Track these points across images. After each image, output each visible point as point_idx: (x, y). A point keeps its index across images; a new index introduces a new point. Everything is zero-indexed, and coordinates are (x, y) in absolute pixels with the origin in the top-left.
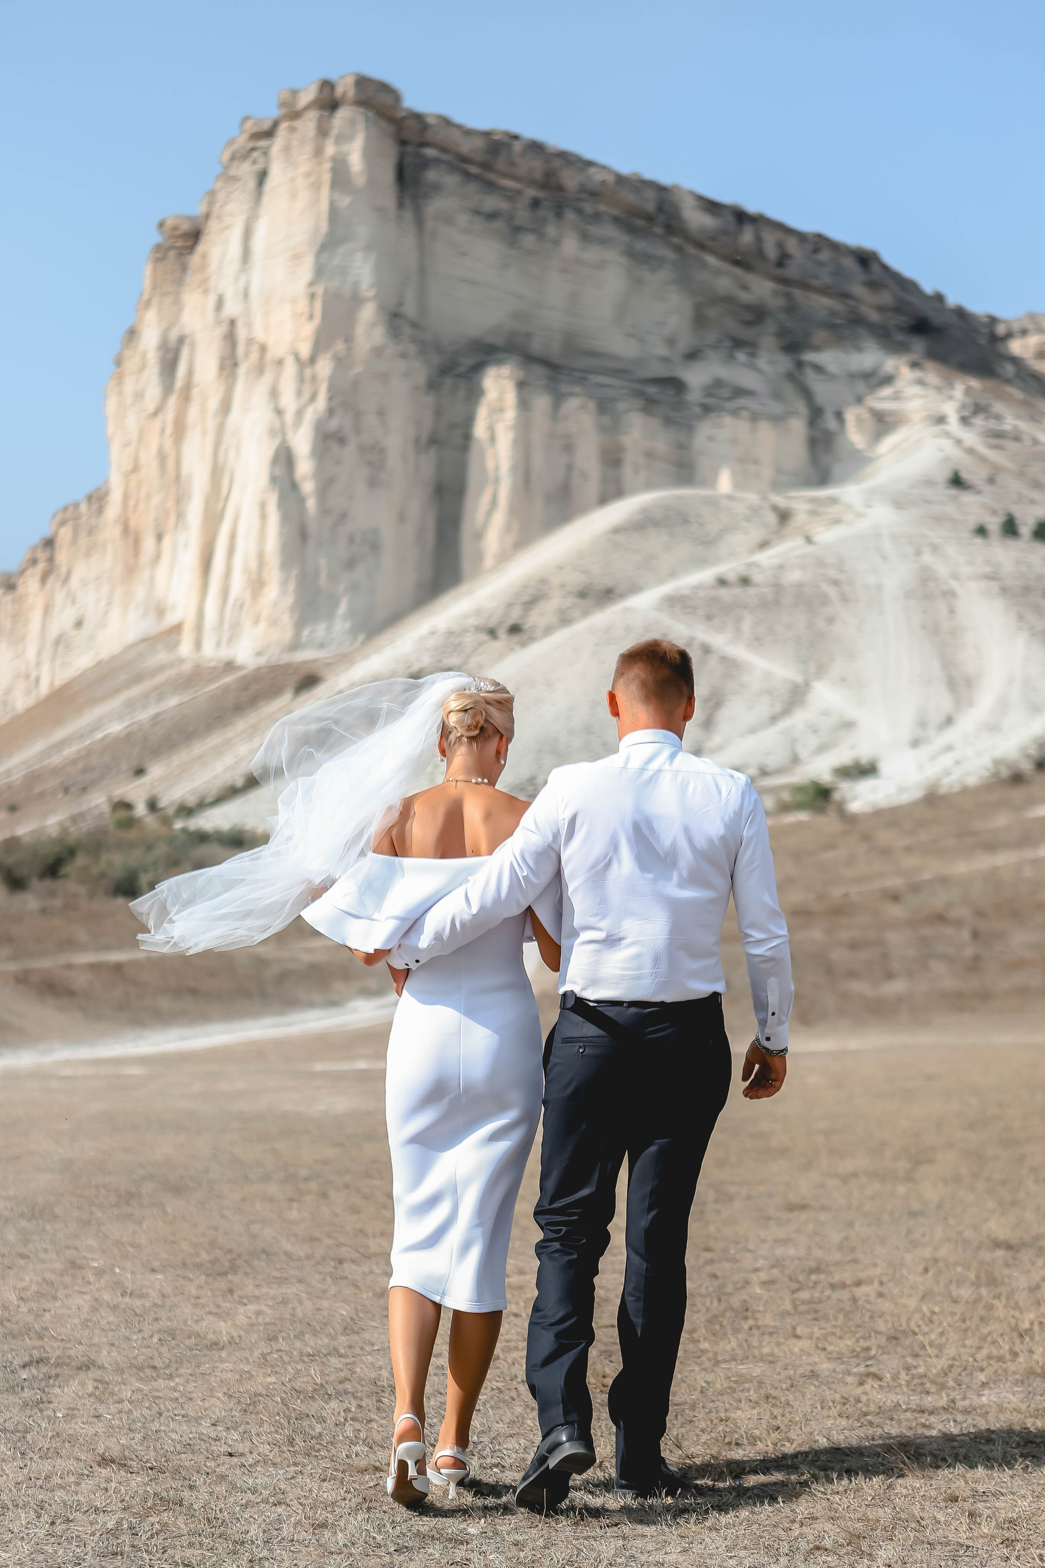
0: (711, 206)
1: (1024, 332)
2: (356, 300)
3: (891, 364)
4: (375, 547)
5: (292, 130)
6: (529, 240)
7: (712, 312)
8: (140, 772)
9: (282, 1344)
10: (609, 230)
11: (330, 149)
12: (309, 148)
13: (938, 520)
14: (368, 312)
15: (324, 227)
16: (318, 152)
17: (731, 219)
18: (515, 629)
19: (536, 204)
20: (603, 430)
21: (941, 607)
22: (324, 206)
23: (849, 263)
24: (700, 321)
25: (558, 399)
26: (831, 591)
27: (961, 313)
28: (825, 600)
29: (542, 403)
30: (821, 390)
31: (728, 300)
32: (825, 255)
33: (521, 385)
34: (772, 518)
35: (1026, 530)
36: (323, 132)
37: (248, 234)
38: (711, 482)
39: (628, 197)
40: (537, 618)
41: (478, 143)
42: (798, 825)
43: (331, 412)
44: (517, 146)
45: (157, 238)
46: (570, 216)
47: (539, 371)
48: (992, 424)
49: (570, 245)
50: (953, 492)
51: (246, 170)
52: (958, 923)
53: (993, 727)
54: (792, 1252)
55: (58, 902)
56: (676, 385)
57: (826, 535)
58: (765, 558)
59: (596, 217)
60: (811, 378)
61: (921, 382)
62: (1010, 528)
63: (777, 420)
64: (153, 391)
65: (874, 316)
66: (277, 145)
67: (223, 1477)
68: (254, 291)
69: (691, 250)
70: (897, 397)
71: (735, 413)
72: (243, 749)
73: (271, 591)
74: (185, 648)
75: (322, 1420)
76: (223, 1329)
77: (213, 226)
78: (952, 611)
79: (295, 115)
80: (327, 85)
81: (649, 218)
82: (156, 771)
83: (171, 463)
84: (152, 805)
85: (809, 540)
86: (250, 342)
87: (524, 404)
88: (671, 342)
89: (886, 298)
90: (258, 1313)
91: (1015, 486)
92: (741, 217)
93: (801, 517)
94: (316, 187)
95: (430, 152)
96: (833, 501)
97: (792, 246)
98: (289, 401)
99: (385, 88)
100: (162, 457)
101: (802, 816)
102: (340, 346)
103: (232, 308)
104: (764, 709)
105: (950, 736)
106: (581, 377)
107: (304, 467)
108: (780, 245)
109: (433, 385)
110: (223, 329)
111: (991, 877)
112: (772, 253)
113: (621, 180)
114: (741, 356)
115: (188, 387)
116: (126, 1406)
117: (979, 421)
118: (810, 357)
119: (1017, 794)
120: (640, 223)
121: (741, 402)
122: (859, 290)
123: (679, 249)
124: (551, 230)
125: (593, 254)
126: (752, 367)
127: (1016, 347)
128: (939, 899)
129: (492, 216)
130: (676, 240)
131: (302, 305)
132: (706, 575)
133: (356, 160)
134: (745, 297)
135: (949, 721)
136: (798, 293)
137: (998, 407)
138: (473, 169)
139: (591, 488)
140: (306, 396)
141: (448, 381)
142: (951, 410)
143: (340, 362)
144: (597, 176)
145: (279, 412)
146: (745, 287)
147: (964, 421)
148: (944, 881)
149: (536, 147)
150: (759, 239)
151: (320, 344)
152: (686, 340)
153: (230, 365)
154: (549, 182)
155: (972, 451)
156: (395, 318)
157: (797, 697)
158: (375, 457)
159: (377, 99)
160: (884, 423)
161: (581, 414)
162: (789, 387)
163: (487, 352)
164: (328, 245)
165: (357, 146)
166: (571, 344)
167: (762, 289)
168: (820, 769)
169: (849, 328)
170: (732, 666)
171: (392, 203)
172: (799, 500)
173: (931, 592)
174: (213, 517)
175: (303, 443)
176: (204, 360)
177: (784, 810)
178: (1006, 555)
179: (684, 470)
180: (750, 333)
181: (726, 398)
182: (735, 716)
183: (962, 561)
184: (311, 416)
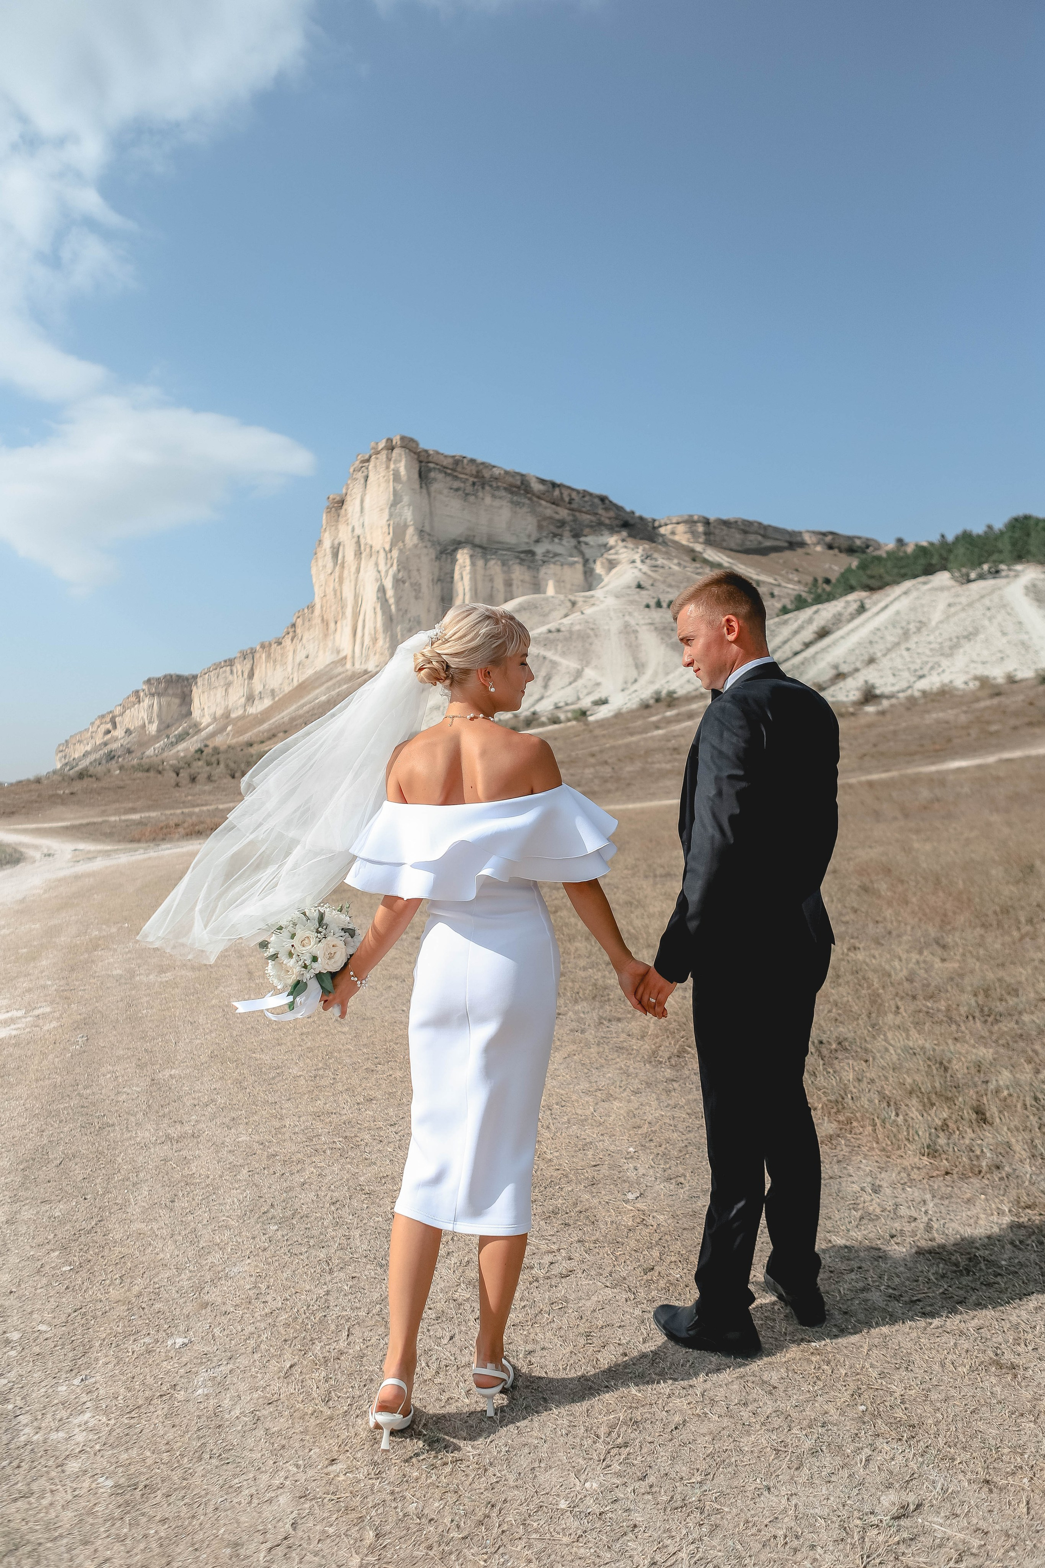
0: (542, 481)
1: (666, 525)
2: (406, 526)
3: (612, 540)
5: (377, 458)
6: (471, 499)
7: (545, 523)
10: (503, 493)
11: (392, 466)
12: (384, 466)
13: (632, 602)
14: (411, 531)
15: (392, 498)
16: (388, 467)
17: (550, 485)
19: (474, 484)
20: (504, 572)
21: (633, 636)
22: (392, 490)
23: (597, 501)
24: (540, 527)
25: (487, 561)
26: (591, 633)
27: (641, 518)
28: (589, 637)
29: (480, 563)
30: (587, 552)
31: (551, 518)
32: (587, 499)
33: (471, 556)
34: (569, 604)
35: (664, 605)
36: (389, 459)
37: (362, 502)
38: (545, 593)
39: (510, 479)
41: (450, 460)
42: (573, 727)
43: (399, 571)
44: (465, 461)
45: (327, 504)
46: (487, 488)
47: (479, 550)
48: (653, 562)
49: (488, 500)
50: (638, 590)
51: (360, 475)
53: (652, 682)
56: (532, 553)
57: (589, 611)
58: (566, 621)
59: (498, 488)
60: (583, 547)
61: (626, 547)
62: (659, 605)
63: (572, 564)
64: (330, 565)
65: (607, 521)
66: (371, 465)
68: (366, 524)
69: (535, 499)
70: (616, 554)
71: (554, 563)
73: (380, 642)
74: (349, 666)
77: (348, 498)
78: (636, 637)
79: (378, 453)
80: (390, 440)
81: (519, 488)
83: (338, 593)
85: (582, 613)
86: (366, 544)
87: (473, 564)
88: (529, 536)
89: (612, 514)
91: (662, 587)
92: (554, 485)
93: (580, 604)
94: (388, 481)
95: (431, 465)
96: (592, 596)
97: (574, 495)
98: (382, 567)
99: (412, 440)
100: (335, 591)
101: (574, 723)
102: (400, 544)
103: (358, 531)
104: (567, 680)
105: (636, 687)
106: (494, 552)
107: (390, 593)
108: (570, 495)
109: (438, 558)
110: (355, 539)
111: (627, 745)
112: (567, 499)
113: (507, 473)
114: (556, 540)
115: (343, 563)
117: (648, 561)
118: (582, 539)
119: (645, 711)
120: (514, 489)
121: (557, 558)
122: (601, 511)
123: (530, 499)
124: (480, 494)
125: (497, 503)
126: (560, 544)
127: (662, 530)
128: (608, 756)
129: (457, 490)
130: (529, 495)
131: (385, 529)
133: (403, 471)
134: (557, 517)
135: (636, 681)
136: (577, 514)
137: (656, 555)
138: (449, 471)
139: (501, 596)
140: (389, 565)
141: (444, 556)
142: (637, 557)
143: (401, 551)
144: (496, 472)
145: (379, 572)
146: (557, 513)
147: (642, 561)
148: (613, 748)
149: (473, 461)
150: (561, 493)
151: (393, 545)
152: (535, 535)
153: (358, 554)
154: (478, 475)
155: (645, 573)
156: (421, 532)
157: (579, 674)
158: (417, 588)
159: (409, 445)
160: (612, 565)
161: (495, 566)
162: (575, 552)
163: (458, 544)
164: (394, 504)
165: (402, 464)
166: (490, 539)
167: (563, 513)
168: (586, 703)
169: (598, 526)
170: (554, 664)
171: (417, 486)
172: (579, 597)
173: (628, 631)
174: (356, 615)
175: (388, 584)
176: (348, 552)
177: (569, 720)
178: (657, 615)
179: (537, 587)
180: (559, 531)
181: (551, 557)
182: (557, 682)
183: (640, 618)
184: (391, 573)
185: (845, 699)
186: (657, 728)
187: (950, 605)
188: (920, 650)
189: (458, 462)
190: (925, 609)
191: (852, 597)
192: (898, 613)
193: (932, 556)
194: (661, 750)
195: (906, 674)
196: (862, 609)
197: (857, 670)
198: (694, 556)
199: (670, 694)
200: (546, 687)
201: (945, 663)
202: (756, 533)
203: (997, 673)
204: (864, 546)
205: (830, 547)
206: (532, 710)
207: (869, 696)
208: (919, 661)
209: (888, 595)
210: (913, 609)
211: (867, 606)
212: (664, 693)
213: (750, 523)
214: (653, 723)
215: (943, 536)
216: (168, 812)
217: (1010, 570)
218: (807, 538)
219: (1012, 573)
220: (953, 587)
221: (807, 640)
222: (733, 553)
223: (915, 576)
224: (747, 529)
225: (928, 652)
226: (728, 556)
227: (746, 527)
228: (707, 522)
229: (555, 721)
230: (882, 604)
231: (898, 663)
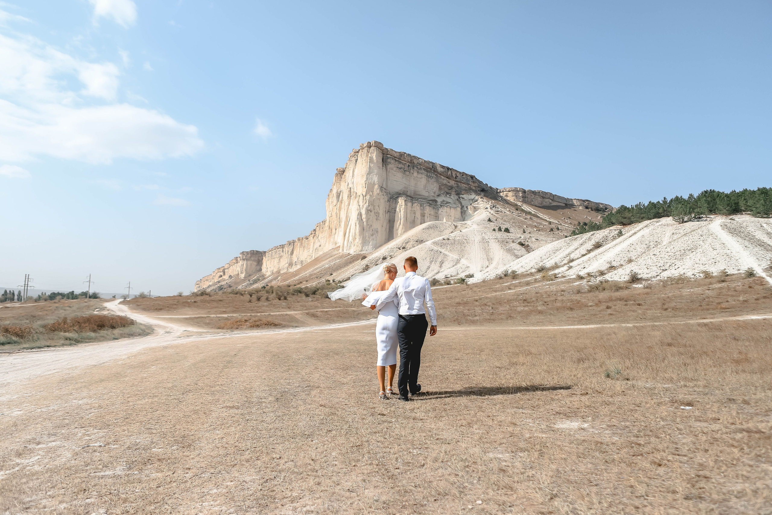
0: (443, 167)
1: (503, 192)
2: (374, 184)
3: (477, 197)
4: (377, 232)
5: (362, 151)
6: (407, 173)
7: (442, 187)
8: (332, 274)
9: (356, 384)
10: (423, 171)
11: (370, 155)
12: (365, 155)
13: (486, 227)
14: (376, 187)
15: (368, 171)
16: (367, 156)
17: (446, 169)
18: (404, 248)
19: (409, 166)
20: (421, 210)
21: (486, 244)
22: (368, 167)
23: (469, 178)
24: (440, 189)
25: (413, 204)
26: (465, 241)
27: (491, 187)
28: (464, 243)
29: (409, 204)
30: (463, 202)
31: (446, 185)
32: (464, 176)
33: (406, 201)
34: (454, 227)
35: (503, 230)
36: (368, 152)
37: (353, 171)
38: (442, 220)
39: (427, 165)
40: (408, 246)
41: (398, 154)
42: (458, 286)
43: (369, 206)
44: (405, 155)
45: (336, 172)
46: (415, 168)
47: (409, 198)
48: (496, 209)
49: (415, 174)
50: (489, 222)
51: (353, 159)
52: (489, 306)
53: (496, 268)
54: (456, 368)
55: (315, 299)
56: (436, 201)
57: (464, 231)
58: (453, 235)
59: (421, 168)
60: (461, 200)
61: (483, 201)
62: (500, 229)
63: (455, 208)
64: (335, 201)
65: (474, 188)
66: (360, 154)
67: (344, 409)
68: (354, 182)
69: (439, 175)
70: (478, 204)
71: (447, 207)
72: (351, 270)
73: (357, 240)
74: (341, 251)
75: (364, 398)
76: (345, 380)
77: (347, 170)
78: (488, 245)
79: (363, 149)
80: (369, 143)
81: (431, 169)
82: (334, 274)
83: (338, 215)
84: (334, 281)
85: (461, 231)
86: (354, 192)
87: (406, 204)
88: (435, 193)
89: (476, 185)
90: (352, 378)
91: (501, 221)
92: (448, 169)
93: (459, 227)
94: (367, 162)
95: (389, 156)
97: (458, 174)
98: (361, 204)
99: (380, 143)
100: (336, 214)
102: (371, 193)
103: (350, 186)
104: (452, 264)
105: (487, 270)
106: (417, 199)
107: (364, 216)
108: (456, 174)
109: (389, 201)
110: (349, 189)
111: (495, 297)
112: (454, 176)
113: (425, 162)
114: (448, 196)
115: (342, 201)
116: (326, 395)
117: (494, 208)
118: (461, 196)
119: (501, 281)
120: (429, 170)
121: (448, 204)
122: (471, 183)
123: (436, 175)
124: (412, 171)
125: (419, 176)
126: (450, 198)
127: (501, 194)
128: (486, 301)
129: (400, 168)
130: (436, 173)
131: (364, 185)
132: (441, 238)
133: (374, 158)
134: (449, 184)
135: (488, 267)
137: (498, 206)
138: (397, 159)
139: (419, 221)
140: (364, 203)
141: (392, 200)
142: (488, 206)
143: (370, 195)
144: (421, 161)
145: (359, 206)
146: (449, 182)
147: (491, 208)
148: (487, 298)
149: (409, 155)
150: (452, 173)
151: (367, 193)
152: (437, 193)
153: (350, 196)
154: (411, 162)
155: (492, 214)
156: (381, 188)
157: (458, 261)
158: (377, 214)
159: (378, 146)
160: (476, 209)
161: (417, 207)
162: (457, 201)
163: (399, 194)
164: (369, 174)
165: (375, 154)
166: (415, 193)
167: (452, 183)
168: (462, 275)
169: (469, 190)
170: (445, 255)
171: (381, 166)
172: (459, 224)
173: (484, 242)
174: (346, 225)
175: (363, 212)
176: (345, 196)
177: (455, 283)
178: (499, 235)
179: (437, 217)
180: (450, 191)
181: (444, 204)
182: (446, 265)
183: (490, 235)
184: (365, 206)
185: (619, 280)
186: (510, 289)
187: (673, 234)
188: (662, 256)
189: (402, 155)
190: (659, 235)
191: (611, 228)
192: (643, 236)
193: (659, 208)
194: (516, 300)
195: (655, 268)
196: (620, 234)
197: (622, 265)
198: (517, 208)
199: (514, 272)
200: (441, 267)
201: (678, 263)
202: (549, 198)
203: (715, 270)
204: (604, 208)
205: (587, 208)
206: (433, 278)
207: (635, 279)
208: (662, 262)
209: (636, 228)
210: (652, 235)
211: (623, 233)
212: (509, 272)
213: (546, 193)
214: (506, 286)
215: (665, 198)
216: (243, 315)
217: (706, 217)
218: (575, 202)
219: (708, 219)
220: (674, 224)
221: (589, 249)
222: (536, 207)
223: (650, 219)
224: (544, 196)
225: (667, 257)
226: (534, 209)
227: (544, 195)
228: (524, 192)
229: (449, 283)
230: (633, 232)
231: (649, 262)
